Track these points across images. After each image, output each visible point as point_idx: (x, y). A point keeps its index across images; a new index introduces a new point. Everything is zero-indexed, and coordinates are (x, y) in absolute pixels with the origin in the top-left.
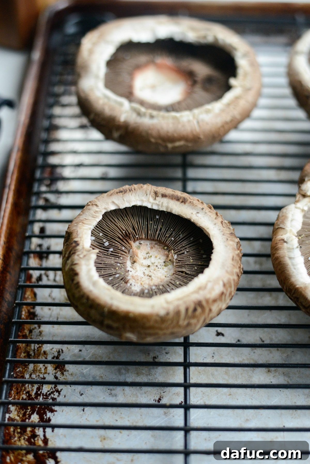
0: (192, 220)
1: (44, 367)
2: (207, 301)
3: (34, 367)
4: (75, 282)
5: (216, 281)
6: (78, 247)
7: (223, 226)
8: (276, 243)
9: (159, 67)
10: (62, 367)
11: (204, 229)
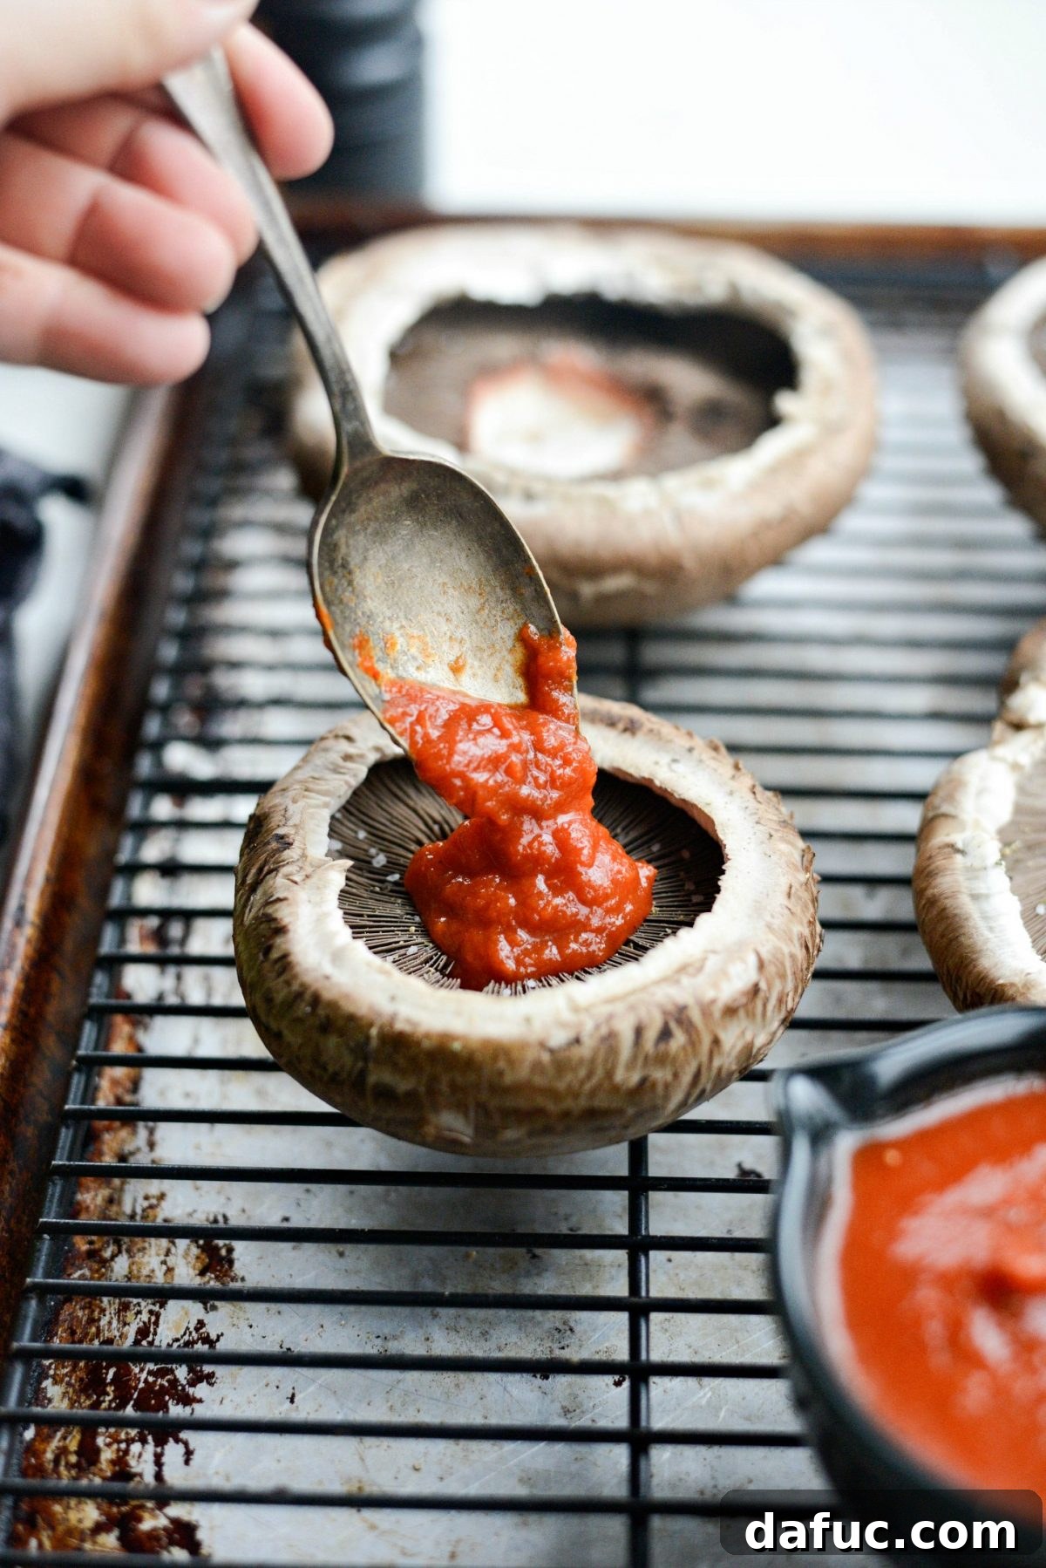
0: (657, 783)
1: (164, 1267)
2: (706, 1010)
3: (130, 1267)
4: (275, 955)
5: (734, 952)
6: (287, 854)
7: (755, 798)
8: (930, 857)
9: (554, 376)
10: (222, 1267)
11: (694, 806)
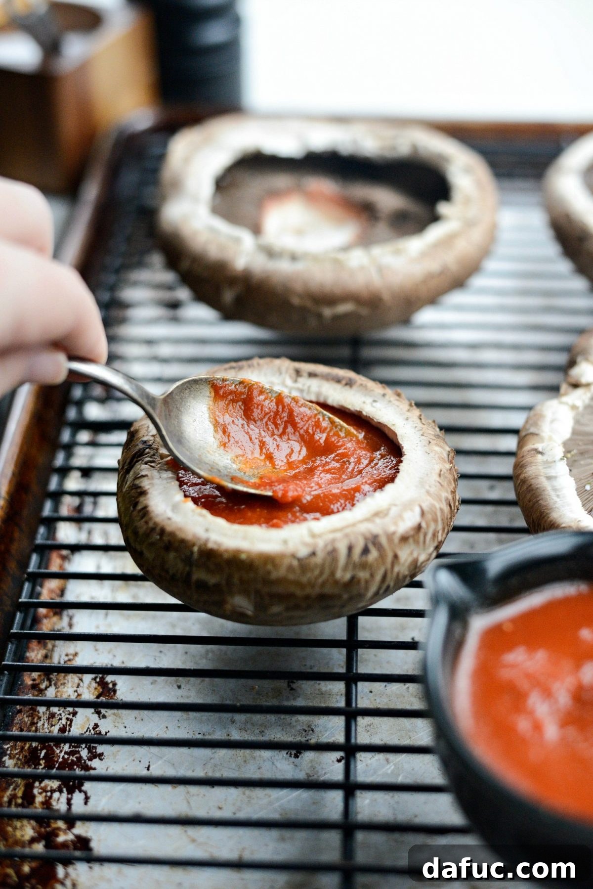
0: (364, 413)
1: (76, 694)
2: (390, 537)
3: (56, 694)
4: (139, 507)
5: (408, 506)
7: (421, 422)
8: (523, 456)
9: (311, 198)
10: (110, 694)
11: (385, 426)
